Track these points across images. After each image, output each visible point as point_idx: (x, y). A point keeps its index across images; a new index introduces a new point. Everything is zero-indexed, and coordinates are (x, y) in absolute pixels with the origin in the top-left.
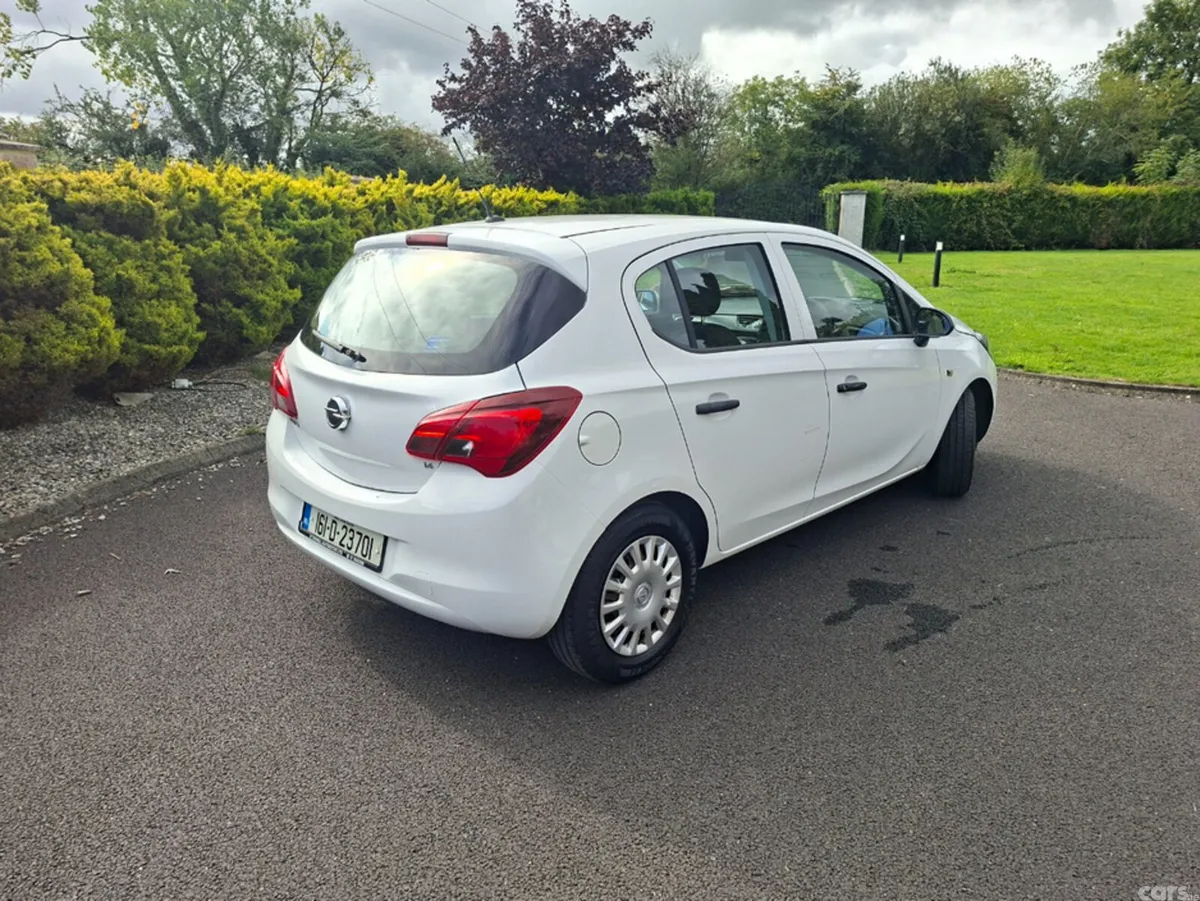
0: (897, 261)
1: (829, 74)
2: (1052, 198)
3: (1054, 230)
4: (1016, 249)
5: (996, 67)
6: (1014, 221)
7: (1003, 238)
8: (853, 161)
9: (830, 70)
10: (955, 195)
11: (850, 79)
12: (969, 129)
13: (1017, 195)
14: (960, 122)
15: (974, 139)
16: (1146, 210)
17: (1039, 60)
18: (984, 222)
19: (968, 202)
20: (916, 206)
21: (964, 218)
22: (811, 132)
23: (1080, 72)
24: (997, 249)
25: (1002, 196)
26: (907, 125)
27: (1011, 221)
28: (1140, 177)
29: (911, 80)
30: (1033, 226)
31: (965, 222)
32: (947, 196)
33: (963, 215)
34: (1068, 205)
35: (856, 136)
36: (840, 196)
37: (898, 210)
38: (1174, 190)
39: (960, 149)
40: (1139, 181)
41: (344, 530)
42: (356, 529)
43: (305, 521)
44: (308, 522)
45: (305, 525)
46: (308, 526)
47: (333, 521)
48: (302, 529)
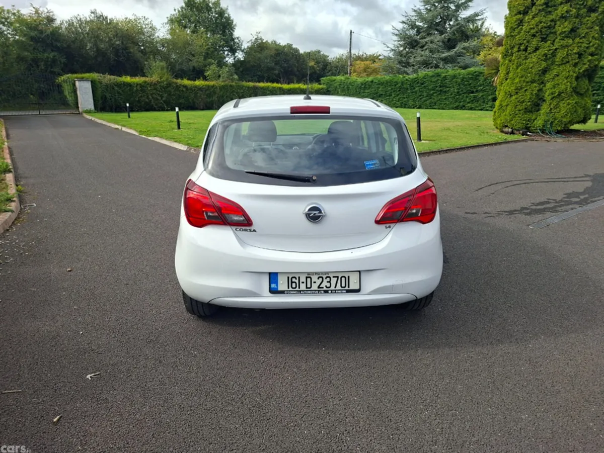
0: (127, 117)
1: (34, 10)
2: (177, 86)
3: (181, 101)
4: (167, 110)
5: (126, 18)
6: (163, 97)
7: (160, 105)
8: (62, 62)
9: (34, 8)
10: (134, 83)
11: (48, 14)
12: (123, 49)
13: (162, 84)
14: (119, 45)
15: (126, 54)
16: (215, 93)
17: (146, 18)
18: (150, 97)
19: (141, 87)
20: (116, 88)
21: (140, 95)
22: (32, 43)
23: (165, 26)
24: (159, 110)
25: (155, 84)
26: (91, 45)
27: (162, 97)
28: (208, 78)
29: (83, 19)
30: (171, 99)
31: (141, 97)
32: (130, 83)
33: (140, 93)
34: (184, 89)
35: (61, 48)
36: (75, 81)
37: (107, 90)
38: (223, 84)
39: (121, 59)
40: (208, 79)
41: (321, 279)
42: (331, 275)
43: (273, 286)
44: (277, 285)
45: (274, 288)
46: (277, 288)
47: (307, 278)
48: (274, 291)
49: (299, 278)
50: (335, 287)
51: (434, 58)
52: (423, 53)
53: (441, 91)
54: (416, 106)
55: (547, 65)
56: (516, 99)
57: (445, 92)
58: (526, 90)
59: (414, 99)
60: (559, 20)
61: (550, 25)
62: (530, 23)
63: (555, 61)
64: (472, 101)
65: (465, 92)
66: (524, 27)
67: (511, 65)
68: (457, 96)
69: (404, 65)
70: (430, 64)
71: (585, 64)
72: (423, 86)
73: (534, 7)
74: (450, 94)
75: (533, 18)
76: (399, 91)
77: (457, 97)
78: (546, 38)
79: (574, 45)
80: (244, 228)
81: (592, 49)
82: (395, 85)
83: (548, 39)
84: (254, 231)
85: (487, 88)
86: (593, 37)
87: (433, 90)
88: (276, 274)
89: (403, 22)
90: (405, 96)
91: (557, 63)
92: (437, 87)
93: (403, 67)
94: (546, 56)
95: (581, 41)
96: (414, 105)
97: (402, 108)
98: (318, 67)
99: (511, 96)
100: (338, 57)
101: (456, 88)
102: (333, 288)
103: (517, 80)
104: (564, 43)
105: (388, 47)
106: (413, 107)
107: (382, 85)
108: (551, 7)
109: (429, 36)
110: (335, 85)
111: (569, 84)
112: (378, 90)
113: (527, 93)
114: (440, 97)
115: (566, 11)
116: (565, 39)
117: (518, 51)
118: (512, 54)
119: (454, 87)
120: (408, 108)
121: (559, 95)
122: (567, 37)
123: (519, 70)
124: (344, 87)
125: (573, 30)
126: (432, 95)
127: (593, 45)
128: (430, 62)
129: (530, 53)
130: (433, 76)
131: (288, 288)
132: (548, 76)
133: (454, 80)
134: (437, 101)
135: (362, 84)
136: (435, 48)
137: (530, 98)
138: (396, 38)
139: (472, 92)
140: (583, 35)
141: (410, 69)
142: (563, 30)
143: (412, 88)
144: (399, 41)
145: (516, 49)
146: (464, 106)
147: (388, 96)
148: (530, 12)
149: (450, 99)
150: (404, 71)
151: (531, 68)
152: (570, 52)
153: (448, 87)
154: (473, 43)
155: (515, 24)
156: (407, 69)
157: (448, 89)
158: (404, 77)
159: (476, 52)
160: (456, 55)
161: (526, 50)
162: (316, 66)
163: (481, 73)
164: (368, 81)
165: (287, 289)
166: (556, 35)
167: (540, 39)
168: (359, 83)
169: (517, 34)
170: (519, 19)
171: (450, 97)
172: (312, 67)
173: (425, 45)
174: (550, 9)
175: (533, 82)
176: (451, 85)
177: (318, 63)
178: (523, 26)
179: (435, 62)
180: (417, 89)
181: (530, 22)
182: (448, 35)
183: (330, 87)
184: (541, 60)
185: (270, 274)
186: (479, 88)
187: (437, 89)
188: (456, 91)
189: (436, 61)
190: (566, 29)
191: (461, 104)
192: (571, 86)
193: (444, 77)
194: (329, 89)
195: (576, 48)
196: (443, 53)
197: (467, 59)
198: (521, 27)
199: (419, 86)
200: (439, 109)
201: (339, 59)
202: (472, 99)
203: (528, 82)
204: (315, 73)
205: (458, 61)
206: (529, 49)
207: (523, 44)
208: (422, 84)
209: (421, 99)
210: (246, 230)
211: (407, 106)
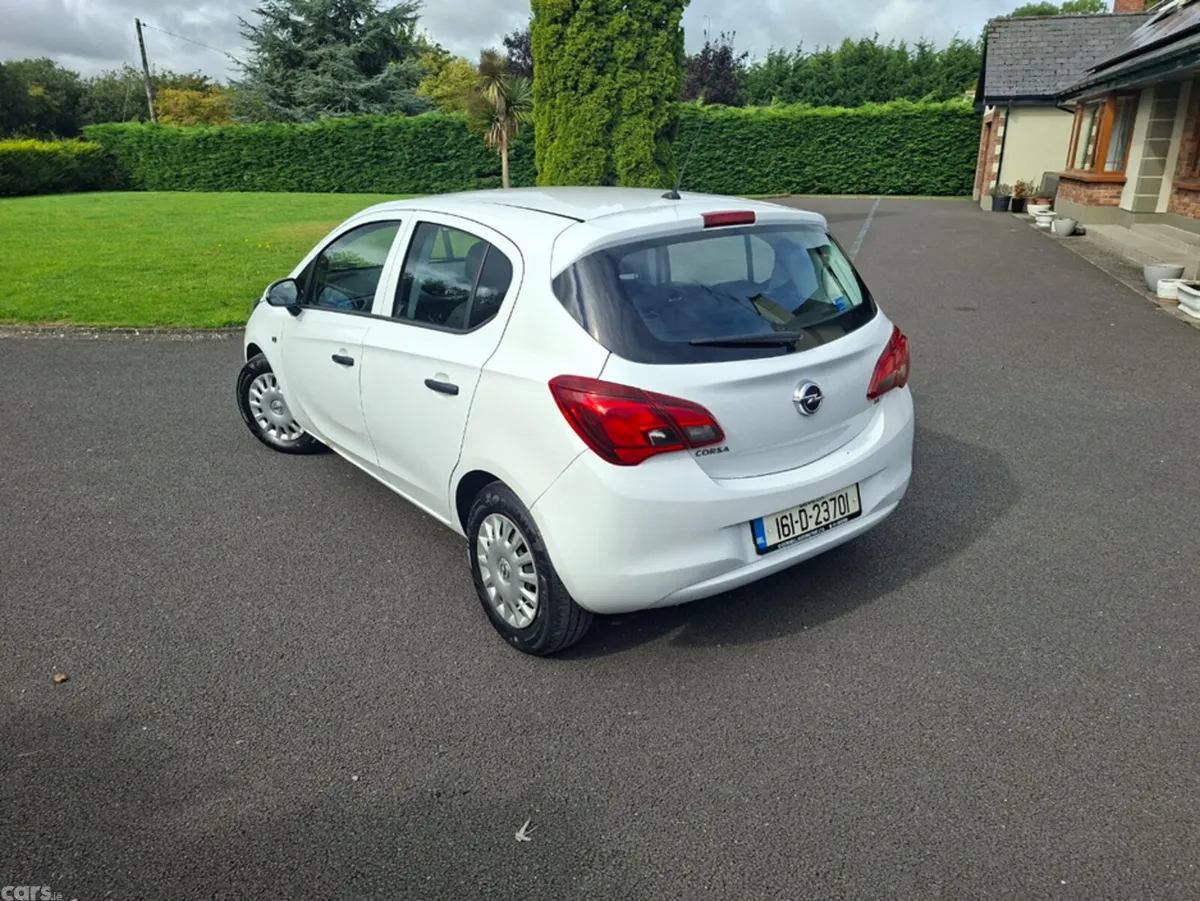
41: (816, 508)
42: (827, 500)
43: (760, 540)
44: (764, 539)
45: (762, 544)
46: (765, 544)
47: (800, 512)
48: (762, 550)
49: (791, 515)
50: (835, 516)
51: (343, 89)
52: (319, 78)
53: (377, 156)
54: (333, 188)
55: (613, 116)
56: (576, 174)
57: (386, 159)
58: (588, 159)
59: (325, 173)
60: (617, 38)
61: (606, 46)
62: (577, 41)
63: (622, 109)
64: (441, 176)
65: (425, 158)
66: (567, 47)
67: (555, 113)
68: (410, 167)
69: (281, 101)
70: (338, 102)
71: (662, 115)
72: (338, 146)
73: (578, 12)
74: (396, 163)
75: (580, 31)
76: (289, 156)
77: (412, 169)
78: (602, 68)
79: (646, 83)
80: (709, 448)
81: (669, 91)
82: (278, 144)
83: (605, 70)
84: (727, 449)
85: (463, 151)
86: (667, 70)
87: (362, 155)
88: (760, 520)
89: (262, 12)
90: (305, 168)
91: (624, 112)
92: (367, 149)
93: (282, 105)
94: (609, 100)
95: (652, 76)
96: (328, 185)
97: (302, 191)
98: (57, 99)
99: (567, 170)
100: (102, 77)
101: (406, 152)
102: (832, 519)
103: (572, 142)
104: (629, 77)
105: (239, 63)
106: (326, 188)
107: (247, 144)
108: (602, 14)
109: (323, 44)
110: (127, 142)
111: (647, 147)
112: (239, 154)
113: (592, 164)
114: (378, 169)
115: (626, 24)
116: (631, 71)
117: (565, 89)
118: (554, 95)
119: (401, 150)
120: (316, 191)
121: (637, 166)
122: (632, 68)
123: (571, 124)
124: (151, 148)
125: (639, 57)
126: (361, 164)
127: (670, 83)
128: (338, 98)
129: (583, 94)
130: (353, 128)
131: (780, 538)
132: (617, 135)
133: (400, 136)
134: (374, 177)
135: (198, 141)
136: (342, 70)
137: (598, 174)
138: (251, 44)
139: (439, 160)
140: (654, 66)
141: (299, 112)
142: (627, 56)
143: (317, 150)
144: (259, 51)
145: (559, 86)
146: (428, 186)
147: (264, 167)
148: (572, 20)
149: (398, 173)
150: (287, 114)
151: (589, 120)
152: (641, 93)
153: (389, 150)
154: (409, 64)
155: (552, 40)
156: (292, 111)
157: (391, 153)
158: (294, 127)
159: (411, 81)
160: (385, 85)
161: (575, 88)
162: (48, 97)
163: (448, 124)
164: (210, 136)
165: (779, 541)
166: (617, 63)
167: (595, 70)
168: (189, 138)
169: (557, 58)
170: (557, 32)
171: (398, 170)
172: (40, 99)
173: (319, 62)
174: (601, 18)
175: (596, 144)
176: (395, 146)
177: (50, 89)
178: (564, 44)
179: (347, 99)
180: (326, 152)
181: (578, 37)
182: (362, 46)
183: (111, 147)
184: (603, 107)
185: (752, 523)
186: (450, 152)
187: (369, 152)
188: (407, 157)
189: (350, 97)
190: (630, 55)
191: (423, 182)
192: (651, 152)
193: (377, 131)
194: (112, 152)
195: (648, 87)
196: (360, 81)
197: (405, 96)
198: (561, 46)
199: (330, 147)
200: (381, 192)
201: (104, 82)
202: (440, 173)
203: (588, 145)
204: (50, 112)
205: (393, 98)
206: (581, 85)
207: (570, 76)
208: (337, 143)
209: (340, 173)
210: (712, 452)
211: (312, 188)
